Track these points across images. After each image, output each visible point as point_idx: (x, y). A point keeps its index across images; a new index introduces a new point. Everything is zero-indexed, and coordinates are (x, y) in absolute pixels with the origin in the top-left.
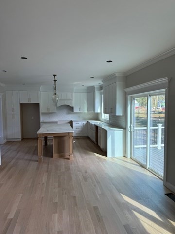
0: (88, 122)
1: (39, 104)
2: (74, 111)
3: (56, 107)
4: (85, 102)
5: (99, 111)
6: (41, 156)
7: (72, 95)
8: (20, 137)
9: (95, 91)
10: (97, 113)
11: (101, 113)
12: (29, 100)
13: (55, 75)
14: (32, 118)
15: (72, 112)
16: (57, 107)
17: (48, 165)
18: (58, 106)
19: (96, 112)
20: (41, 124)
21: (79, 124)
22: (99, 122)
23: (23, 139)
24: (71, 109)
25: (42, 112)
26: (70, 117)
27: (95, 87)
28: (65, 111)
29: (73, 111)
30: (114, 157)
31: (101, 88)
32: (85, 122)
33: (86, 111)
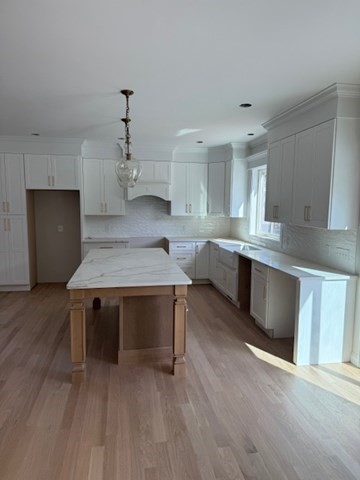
0: (209, 242)
1: (78, 191)
2: (173, 213)
3: (123, 202)
4: (203, 188)
5: (241, 215)
6: (79, 364)
7: (169, 167)
8: (27, 280)
9: (232, 158)
10: (236, 220)
11: (247, 219)
12: (51, 179)
13: (126, 93)
14: (61, 229)
15: (166, 216)
16: (127, 201)
17: (105, 399)
18: (130, 198)
19: (233, 215)
20: (84, 248)
21: (186, 248)
22: (243, 244)
23: (36, 285)
24: (164, 206)
25: (87, 213)
26: (162, 229)
27: (234, 146)
28: (149, 212)
29: (168, 211)
30: (316, 365)
31: (250, 148)
32: (201, 244)
33: (203, 213)
